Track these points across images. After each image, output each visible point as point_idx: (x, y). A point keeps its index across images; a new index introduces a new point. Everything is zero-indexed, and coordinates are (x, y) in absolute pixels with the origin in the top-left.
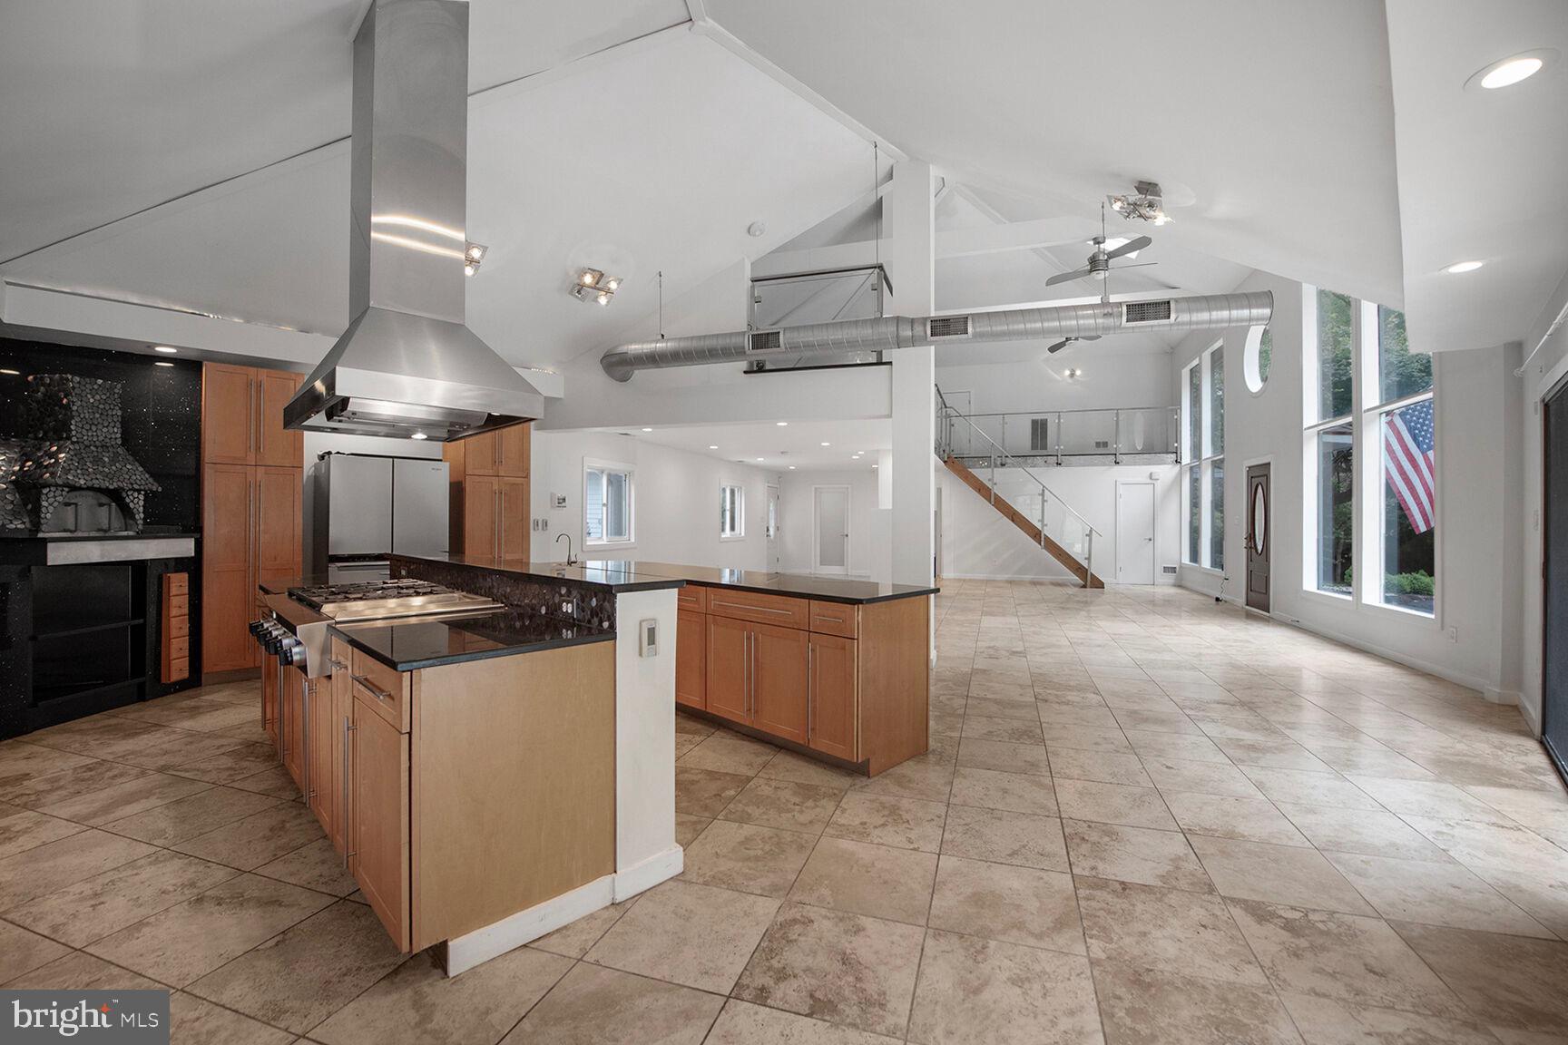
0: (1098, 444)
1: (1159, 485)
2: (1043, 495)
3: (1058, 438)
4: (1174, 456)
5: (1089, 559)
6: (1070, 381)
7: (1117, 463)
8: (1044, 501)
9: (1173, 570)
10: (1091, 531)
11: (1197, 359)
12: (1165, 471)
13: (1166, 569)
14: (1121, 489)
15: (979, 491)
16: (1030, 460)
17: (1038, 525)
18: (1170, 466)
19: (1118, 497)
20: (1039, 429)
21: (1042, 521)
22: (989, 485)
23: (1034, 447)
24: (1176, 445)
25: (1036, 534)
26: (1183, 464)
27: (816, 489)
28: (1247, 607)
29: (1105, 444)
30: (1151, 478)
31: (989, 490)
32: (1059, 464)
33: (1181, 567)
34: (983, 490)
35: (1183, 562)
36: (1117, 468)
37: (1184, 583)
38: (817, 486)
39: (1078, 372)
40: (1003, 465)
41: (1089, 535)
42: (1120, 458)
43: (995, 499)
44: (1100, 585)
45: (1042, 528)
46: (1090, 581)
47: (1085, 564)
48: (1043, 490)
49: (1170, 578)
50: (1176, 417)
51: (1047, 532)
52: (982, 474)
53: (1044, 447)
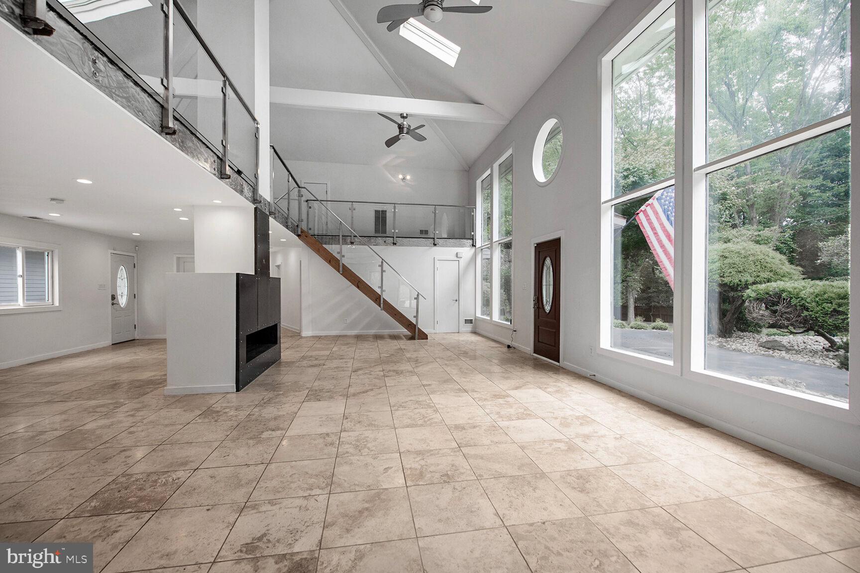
0: (421, 232)
1: (461, 261)
2: (382, 266)
3: (394, 223)
4: (471, 241)
5: (416, 317)
6: (402, 183)
7: (435, 245)
8: (383, 271)
9: (470, 321)
10: (418, 295)
11: (489, 170)
12: (466, 251)
13: (467, 321)
14: (438, 264)
15: (329, 262)
16: (373, 240)
17: (379, 291)
18: (469, 248)
19: (436, 270)
20: (381, 218)
21: (381, 287)
22: (338, 257)
23: (377, 231)
24: (473, 233)
25: (377, 298)
26: (477, 247)
27: (178, 259)
28: (534, 354)
29: (426, 232)
30: (457, 257)
31: (337, 261)
32: (394, 244)
33: (475, 319)
34: (333, 261)
35: (477, 315)
36: (435, 248)
37: (479, 331)
38: (180, 256)
39: (408, 177)
40: (352, 243)
41: (417, 298)
42: (437, 241)
43: (343, 268)
44: (424, 336)
45: (382, 293)
46: (416, 334)
47: (414, 321)
48: (382, 262)
49: (469, 327)
50: (472, 214)
51: (385, 296)
52: (333, 249)
53: (384, 231)
